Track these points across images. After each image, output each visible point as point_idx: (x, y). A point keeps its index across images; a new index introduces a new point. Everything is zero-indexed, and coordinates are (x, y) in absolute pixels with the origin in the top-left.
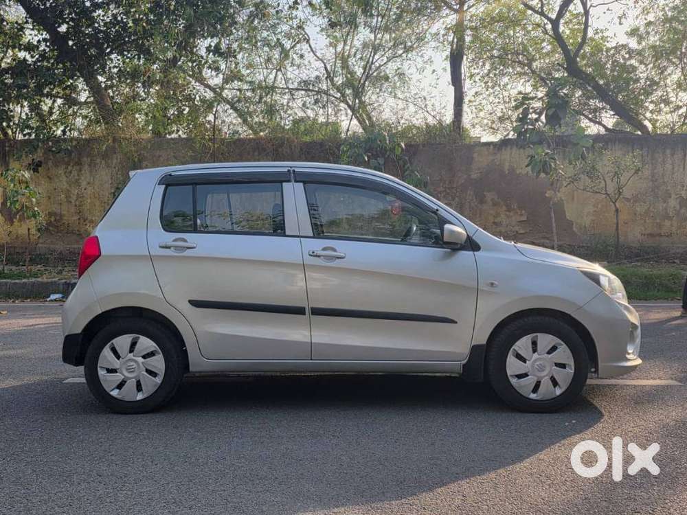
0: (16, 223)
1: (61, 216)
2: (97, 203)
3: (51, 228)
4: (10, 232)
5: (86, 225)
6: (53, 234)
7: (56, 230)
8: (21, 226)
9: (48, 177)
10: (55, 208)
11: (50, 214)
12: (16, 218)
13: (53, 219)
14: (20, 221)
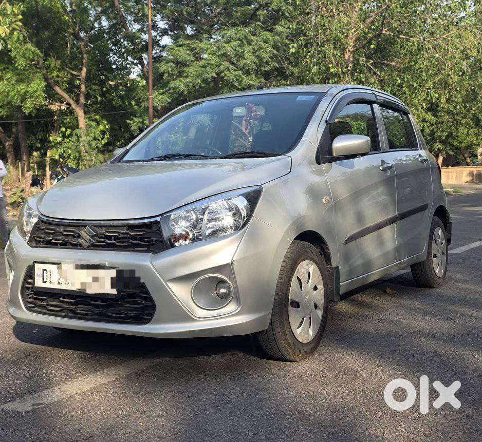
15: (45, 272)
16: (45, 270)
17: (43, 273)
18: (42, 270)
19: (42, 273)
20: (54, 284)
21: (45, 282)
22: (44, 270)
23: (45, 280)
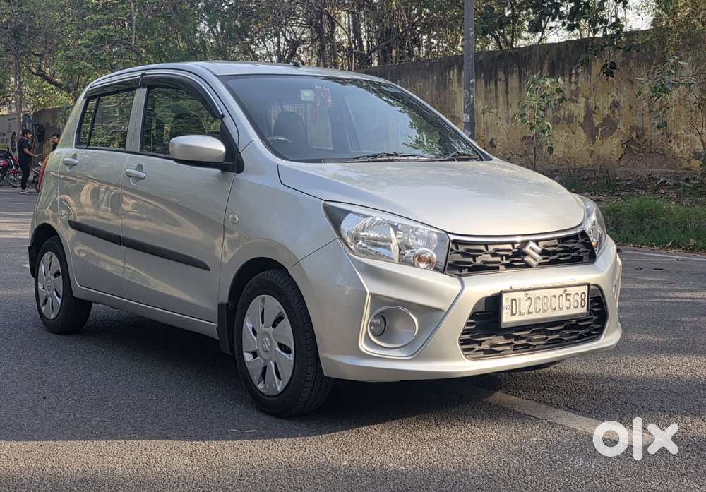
0: (598, 141)
1: (643, 130)
2: (683, 113)
3: (633, 147)
4: (592, 151)
5: (670, 141)
6: (634, 154)
7: (638, 149)
8: (602, 144)
9: (630, 81)
10: (637, 121)
11: (632, 128)
12: (598, 135)
13: (634, 135)
14: (602, 138)
15: (514, 302)
16: (515, 299)
17: (512, 303)
18: (510, 300)
19: (510, 304)
20: (523, 314)
21: (514, 315)
22: (513, 300)
23: (514, 312)
